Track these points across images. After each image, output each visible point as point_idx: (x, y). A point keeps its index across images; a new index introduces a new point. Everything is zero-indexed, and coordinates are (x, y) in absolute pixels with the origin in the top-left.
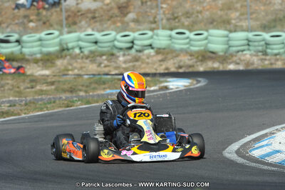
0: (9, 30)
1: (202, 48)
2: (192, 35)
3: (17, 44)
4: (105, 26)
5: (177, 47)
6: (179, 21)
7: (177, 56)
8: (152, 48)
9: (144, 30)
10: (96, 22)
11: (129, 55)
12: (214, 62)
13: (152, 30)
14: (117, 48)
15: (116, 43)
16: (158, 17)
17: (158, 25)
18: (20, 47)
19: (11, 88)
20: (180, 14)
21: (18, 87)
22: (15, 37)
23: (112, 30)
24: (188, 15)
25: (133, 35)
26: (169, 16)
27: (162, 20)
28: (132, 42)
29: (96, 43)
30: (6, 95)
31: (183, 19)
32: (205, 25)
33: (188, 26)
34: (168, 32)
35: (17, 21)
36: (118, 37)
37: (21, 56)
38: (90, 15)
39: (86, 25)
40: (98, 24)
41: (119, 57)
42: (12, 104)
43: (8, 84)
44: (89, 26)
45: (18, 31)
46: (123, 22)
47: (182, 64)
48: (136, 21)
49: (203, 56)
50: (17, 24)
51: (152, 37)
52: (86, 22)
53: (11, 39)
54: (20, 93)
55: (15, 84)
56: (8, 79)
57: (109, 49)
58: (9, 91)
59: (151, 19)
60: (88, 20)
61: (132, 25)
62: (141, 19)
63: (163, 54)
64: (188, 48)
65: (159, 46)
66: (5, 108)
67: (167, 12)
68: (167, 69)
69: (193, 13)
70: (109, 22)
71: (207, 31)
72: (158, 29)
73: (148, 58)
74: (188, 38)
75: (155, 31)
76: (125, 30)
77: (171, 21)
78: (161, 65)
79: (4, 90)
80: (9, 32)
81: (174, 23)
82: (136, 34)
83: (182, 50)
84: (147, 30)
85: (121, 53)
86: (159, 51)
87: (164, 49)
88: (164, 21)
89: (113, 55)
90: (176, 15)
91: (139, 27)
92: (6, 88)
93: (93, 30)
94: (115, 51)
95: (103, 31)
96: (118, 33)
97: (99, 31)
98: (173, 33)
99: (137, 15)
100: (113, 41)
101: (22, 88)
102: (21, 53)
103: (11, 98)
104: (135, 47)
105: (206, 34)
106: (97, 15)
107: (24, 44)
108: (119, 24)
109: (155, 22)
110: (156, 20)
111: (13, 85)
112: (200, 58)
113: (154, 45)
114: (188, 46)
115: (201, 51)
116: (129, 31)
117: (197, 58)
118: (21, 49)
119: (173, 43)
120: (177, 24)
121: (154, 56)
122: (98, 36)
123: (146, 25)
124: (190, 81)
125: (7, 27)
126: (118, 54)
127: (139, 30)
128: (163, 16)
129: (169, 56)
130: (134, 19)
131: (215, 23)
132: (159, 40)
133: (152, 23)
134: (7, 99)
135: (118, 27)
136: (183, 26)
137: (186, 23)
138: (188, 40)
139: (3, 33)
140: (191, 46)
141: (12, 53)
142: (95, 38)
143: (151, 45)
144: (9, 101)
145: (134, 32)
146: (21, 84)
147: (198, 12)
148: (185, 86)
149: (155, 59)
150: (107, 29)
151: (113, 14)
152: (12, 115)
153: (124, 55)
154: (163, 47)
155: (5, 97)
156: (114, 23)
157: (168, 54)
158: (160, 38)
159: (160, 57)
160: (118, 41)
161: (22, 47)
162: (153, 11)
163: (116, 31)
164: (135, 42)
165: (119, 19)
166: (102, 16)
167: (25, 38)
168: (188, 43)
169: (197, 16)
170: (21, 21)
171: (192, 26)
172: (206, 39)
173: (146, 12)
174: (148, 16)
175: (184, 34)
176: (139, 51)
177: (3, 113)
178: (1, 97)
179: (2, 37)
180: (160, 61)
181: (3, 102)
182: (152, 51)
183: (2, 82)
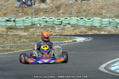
0: (10, 16)
1: (91, 25)
2: (86, 20)
3: (14, 22)
4: (50, 15)
5: (80, 24)
6: (81, 13)
7: (80, 28)
10: (46, 13)
11: (60, 27)
12: (95, 31)
13: (70, 17)
14: (55, 24)
16: (72, 11)
17: (72, 15)
19: (11, 40)
20: (82, 11)
21: (14, 40)
22: (13, 19)
23: (53, 17)
24: (85, 11)
26: (77, 11)
27: (74, 13)
28: (62, 22)
29: (46, 22)
30: (9, 43)
31: (83, 13)
32: (92, 15)
33: (85, 15)
34: (77, 18)
35: (14, 13)
36: (56, 20)
37: (15, 27)
38: (44, 10)
39: (42, 15)
41: (56, 28)
43: (10, 38)
44: (44, 15)
45: (14, 16)
46: (58, 14)
47: (82, 31)
48: (63, 13)
49: (91, 28)
50: (13, 14)
51: (70, 20)
53: (11, 20)
54: (14, 42)
55: (13, 38)
56: (10, 36)
57: (52, 24)
59: (70, 13)
60: (43, 12)
61: (61, 15)
62: (65, 12)
63: (74, 27)
64: (85, 25)
65: (73, 24)
66: (8, 48)
67: (76, 10)
68: (76, 33)
69: (87, 11)
70: (52, 13)
71: (93, 18)
72: (72, 17)
73: (68, 29)
74: (85, 20)
75: (71, 18)
76: (59, 17)
77: (78, 13)
78: (73, 32)
79: (8, 41)
82: (63, 19)
83: (82, 26)
84: (68, 17)
85: (57, 26)
86: (73, 26)
87: (75, 25)
89: (53, 27)
90: (80, 11)
91: (64, 16)
93: (45, 17)
94: (54, 26)
95: (49, 17)
97: (47, 17)
98: (79, 18)
100: (53, 21)
101: (16, 40)
102: (15, 26)
103: (11, 44)
104: (62, 24)
105: (92, 19)
106: (47, 11)
108: (56, 15)
109: (71, 14)
110: (71, 13)
111: (12, 39)
112: (90, 29)
113: (70, 23)
114: (84, 24)
115: (90, 26)
116: (60, 17)
117: (88, 29)
119: (78, 22)
120: (80, 15)
123: (68, 15)
124: (85, 38)
125: (10, 15)
127: (65, 17)
128: (74, 11)
129: (77, 28)
131: (96, 15)
133: (70, 14)
135: (56, 16)
136: (83, 16)
137: (84, 14)
139: (8, 17)
141: (12, 26)
142: (46, 20)
143: (69, 23)
144: (10, 46)
146: (15, 38)
147: (89, 10)
148: (83, 40)
149: (71, 29)
150: (51, 16)
151: (54, 10)
152: (11, 51)
153: (58, 27)
154: (74, 24)
156: (54, 14)
157: (76, 27)
158: (73, 20)
159: (73, 28)
160: (56, 21)
161: (16, 23)
162: (70, 9)
163: (55, 17)
164: (63, 22)
165: (56, 12)
166: (49, 11)
167: (17, 20)
169: (89, 12)
170: (16, 12)
172: (92, 21)
173: (68, 10)
175: (83, 19)
176: (65, 26)
177: (7, 50)
178: (7, 44)
179: (7, 19)
180: (73, 30)
181: (8, 46)
182: (70, 26)
183: (7, 38)
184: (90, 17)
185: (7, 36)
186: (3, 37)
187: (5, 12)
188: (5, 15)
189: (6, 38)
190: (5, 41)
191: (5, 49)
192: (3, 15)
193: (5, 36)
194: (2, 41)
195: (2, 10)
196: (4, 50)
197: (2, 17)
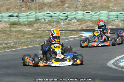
0: (13, 11)
1: (97, 19)
2: (93, 13)
3: (17, 17)
4: (55, 9)
5: (86, 18)
6: (87, 7)
7: (86, 22)
8: (76, 19)
9: (72, 11)
10: (51, 8)
11: (65, 22)
13: (75, 11)
14: (60, 19)
15: (60, 17)
16: (78, 5)
18: (18, 19)
19: (14, 36)
20: (88, 4)
21: (18, 36)
22: (16, 14)
23: (58, 11)
24: (91, 5)
25: (67, 13)
26: (82, 5)
27: (80, 7)
28: (67, 16)
29: (51, 17)
30: (12, 39)
31: (89, 7)
32: (99, 9)
33: (91, 9)
34: (83, 12)
35: (17, 8)
36: (61, 14)
37: (19, 23)
38: (48, 5)
39: (47, 9)
40: (52, 9)
41: (61, 23)
42: (15, 43)
43: (13, 34)
44: (48, 9)
45: (17, 12)
46: (63, 8)
47: (88, 26)
48: (69, 7)
50: (17, 9)
51: (75, 14)
52: (47, 8)
53: (14, 15)
54: (18, 39)
55: (16, 35)
56: (13, 33)
57: (57, 19)
58: (14, 38)
59: (75, 6)
60: (47, 7)
61: (67, 9)
62: (70, 6)
63: (80, 21)
64: (91, 19)
65: (78, 18)
66: (12, 45)
67: (82, 3)
68: (82, 28)
69: (93, 4)
70: (57, 8)
71: (99, 11)
72: (78, 11)
73: (74, 23)
74: (91, 15)
75: (77, 12)
76: (64, 11)
77: (84, 7)
78: (79, 26)
79: (12, 37)
80: (14, 12)
81: (85, 8)
82: (69, 13)
83: (88, 20)
85: (62, 21)
86: (78, 20)
87: (81, 19)
88: (81, 7)
89: (58, 22)
90: (86, 5)
91: (70, 10)
92: (12, 36)
93: (50, 11)
94: (59, 20)
95: (54, 12)
96: (61, 12)
97: (52, 12)
98: (85, 12)
99: (69, 5)
100: (59, 16)
101: (19, 36)
102: (19, 21)
103: (15, 41)
104: (68, 18)
105: (99, 13)
106: (51, 5)
107: (20, 18)
108: (61, 9)
109: (77, 8)
111: (15, 35)
113: (76, 18)
114: (91, 18)
116: (65, 11)
117: (95, 23)
118: (19, 20)
119: (84, 17)
120: (86, 9)
121: (76, 22)
122: (52, 14)
123: (73, 9)
124: (92, 33)
125: (13, 10)
126: (61, 22)
128: (80, 5)
129: (83, 22)
130: (68, 6)
131: (103, 8)
132: (78, 15)
133: (75, 8)
134: (13, 41)
135: (61, 10)
136: (89, 10)
137: (90, 8)
138: (91, 16)
139: (11, 13)
140: (92, 18)
141: (15, 21)
142: (51, 15)
143: (75, 18)
144: (14, 42)
145: (68, 12)
146: (19, 35)
147: (95, 3)
148: (90, 35)
149: (77, 23)
150: (56, 11)
151: (59, 4)
152: (15, 48)
153: (63, 22)
154: (80, 18)
155: (12, 40)
156: (59, 8)
157: (82, 21)
158: (79, 15)
159: (79, 23)
160: (61, 16)
161: (19, 19)
162: (76, 3)
163: (60, 12)
164: (68, 16)
165: (61, 6)
166: (54, 5)
167: (20, 15)
168: (91, 17)
169: (95, 5)
170: (18, 7)
171: (93, 9)
172: (99, 15)
173: (73, 3)
174: (74, 5)
175: (89, 13)
176: (70, 20)
177: (11, 47)
178: (10, 40)
179: (10, 14)
180: (79, 25)
181: (11, 42)
182: (75, 20)
183: (11, 34)
184: (97, 11)
185: (10, 33)
186: (6, 33)
187: (7, 7)
188: (8, 10)
189: (9, 34)
190: (8, 37)
191: (8, 45)
192: (6, 10)
193: (9, 32)
194: (5, 38)
195: (5, 5)
196: (8, 47)
197: (4, 12)
